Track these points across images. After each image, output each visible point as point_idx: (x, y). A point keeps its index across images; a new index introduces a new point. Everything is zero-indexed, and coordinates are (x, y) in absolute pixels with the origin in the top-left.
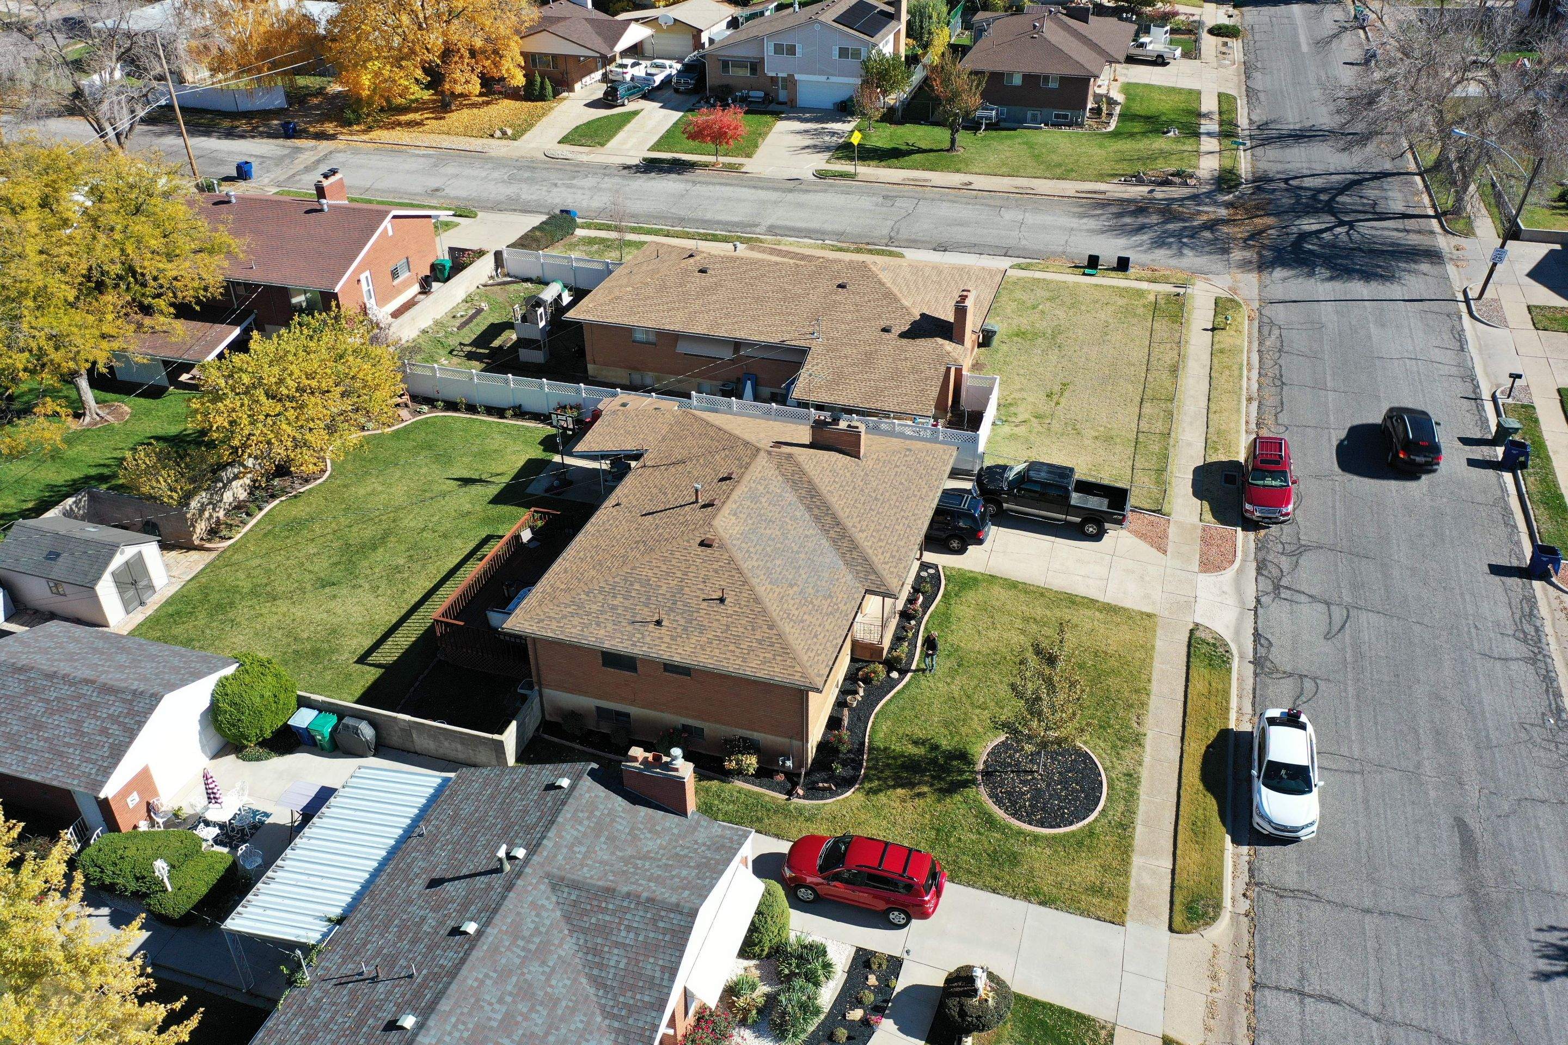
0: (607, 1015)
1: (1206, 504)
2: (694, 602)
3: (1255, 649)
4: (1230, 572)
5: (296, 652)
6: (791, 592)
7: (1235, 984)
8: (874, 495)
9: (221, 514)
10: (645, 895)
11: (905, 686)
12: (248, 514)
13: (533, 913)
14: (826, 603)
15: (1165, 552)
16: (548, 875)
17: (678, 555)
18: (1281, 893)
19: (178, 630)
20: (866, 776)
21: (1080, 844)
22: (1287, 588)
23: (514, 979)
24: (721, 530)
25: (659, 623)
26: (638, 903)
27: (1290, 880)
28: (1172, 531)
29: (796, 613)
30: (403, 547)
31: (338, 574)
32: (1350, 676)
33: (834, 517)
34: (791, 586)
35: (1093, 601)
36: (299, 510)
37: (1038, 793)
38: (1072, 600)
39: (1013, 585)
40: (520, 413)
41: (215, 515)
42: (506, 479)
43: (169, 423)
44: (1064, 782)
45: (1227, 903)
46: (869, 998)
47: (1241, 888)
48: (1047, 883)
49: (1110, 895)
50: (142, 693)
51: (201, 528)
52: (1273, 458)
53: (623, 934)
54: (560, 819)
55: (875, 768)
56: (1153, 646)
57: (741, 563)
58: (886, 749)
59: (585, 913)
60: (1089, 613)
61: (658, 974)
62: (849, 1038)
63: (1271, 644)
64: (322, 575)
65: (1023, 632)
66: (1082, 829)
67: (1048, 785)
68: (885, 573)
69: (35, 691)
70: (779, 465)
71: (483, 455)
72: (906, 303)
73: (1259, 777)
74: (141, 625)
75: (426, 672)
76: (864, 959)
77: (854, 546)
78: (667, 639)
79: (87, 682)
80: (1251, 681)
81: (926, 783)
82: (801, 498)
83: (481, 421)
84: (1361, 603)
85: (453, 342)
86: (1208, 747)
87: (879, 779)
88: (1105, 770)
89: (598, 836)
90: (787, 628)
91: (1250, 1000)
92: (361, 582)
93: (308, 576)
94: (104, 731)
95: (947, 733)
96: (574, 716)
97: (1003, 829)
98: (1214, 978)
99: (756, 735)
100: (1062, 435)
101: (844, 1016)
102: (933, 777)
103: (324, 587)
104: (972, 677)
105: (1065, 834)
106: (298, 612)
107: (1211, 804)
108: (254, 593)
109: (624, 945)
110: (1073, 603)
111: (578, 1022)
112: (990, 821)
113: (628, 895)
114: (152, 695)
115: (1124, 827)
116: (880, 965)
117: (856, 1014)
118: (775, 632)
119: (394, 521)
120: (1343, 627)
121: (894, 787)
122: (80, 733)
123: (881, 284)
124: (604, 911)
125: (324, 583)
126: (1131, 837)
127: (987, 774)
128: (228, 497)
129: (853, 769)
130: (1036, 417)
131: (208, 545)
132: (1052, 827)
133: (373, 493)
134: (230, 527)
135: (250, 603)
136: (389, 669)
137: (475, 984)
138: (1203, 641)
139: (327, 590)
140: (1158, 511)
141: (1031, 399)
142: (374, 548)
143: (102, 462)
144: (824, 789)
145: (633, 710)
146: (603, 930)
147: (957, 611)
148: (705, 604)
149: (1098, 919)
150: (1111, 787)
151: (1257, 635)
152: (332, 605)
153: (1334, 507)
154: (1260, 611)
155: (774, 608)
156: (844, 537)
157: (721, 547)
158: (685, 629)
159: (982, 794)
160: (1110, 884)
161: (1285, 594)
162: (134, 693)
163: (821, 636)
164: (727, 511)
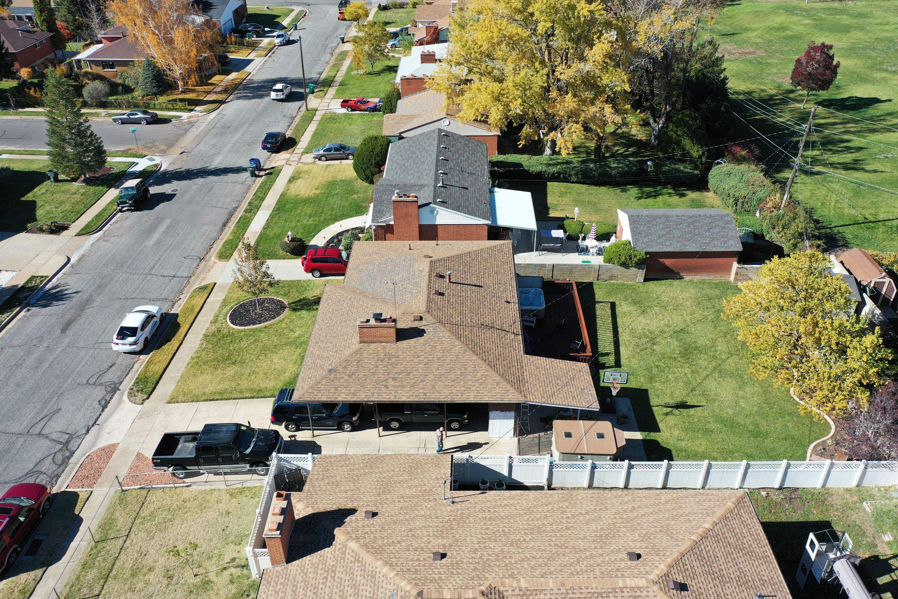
1: (77, 512)
3: (112, 398)
4: (95, 449)
6: (379, 261)
14: (362, 268)
15: (138, 455)
22: (60, 443)
29: (374, 256)
38: (220, 396)
63: (99, 402)
72: (353, 546)
80: (126, 379)
120: (42, 420)
123: (387, 563)
127: (284, 307)
138: (143, 393)
151: (104, 407)
154: (91, 424)
161: (64, 438)
163: (360, 255)
164: (425, 270)
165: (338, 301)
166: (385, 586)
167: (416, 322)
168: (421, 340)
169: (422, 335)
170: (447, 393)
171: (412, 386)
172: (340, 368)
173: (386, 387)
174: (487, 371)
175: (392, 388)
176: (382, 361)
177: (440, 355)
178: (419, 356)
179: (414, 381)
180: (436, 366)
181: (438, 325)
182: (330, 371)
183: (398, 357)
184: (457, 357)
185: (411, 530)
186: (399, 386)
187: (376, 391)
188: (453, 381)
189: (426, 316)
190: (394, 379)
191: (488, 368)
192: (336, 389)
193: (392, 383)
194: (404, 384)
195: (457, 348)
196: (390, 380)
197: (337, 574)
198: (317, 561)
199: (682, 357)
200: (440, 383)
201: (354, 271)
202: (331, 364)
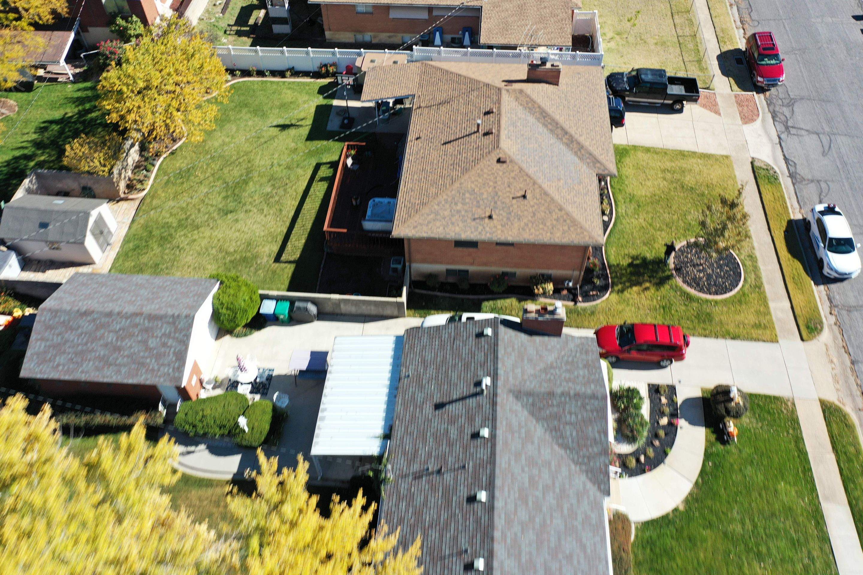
0: (576, 463)
1: (731, 79)
2: (507, 201)
3: (788, 168)
4: (759, 121)
5: (231, 262)
7: (843, 363)
8: (576, 109)
9: (129, 173)
10: (572, 393)
11: (615, 225)
12: (148, 171)
13: (514, 416)
14: (580, 188)
15: (720, 114)
16: (510, 391)
17: (485, 171)
18: (849, 309)
19: (144, 259)
20: (613, 283)
21: (740, 302)
22: (792, 127)
23: (523, 457)
24: (507, 150)
25: (490, 217)
26: (570, 398)
27: (852, 302)
28: (719, 100)
30: (265, 180)
31: (232, 205)
32: (843, 176)
33: (563, 129)
34: (559, 180)
35: (694, 153)
36: (180, 163)
37: (709, 277)
38: (682, 154)
39: (647, 150)
40: (296, 73)
41: (127, 175)
42: (309, 122)
43: (51, 109)
44: (720, 267)
45: (824, 320)
46: (667, 410)
47: (828, 310)
48: (731, 328)
49: (765, 327)
50: (178, 316)
51: (122, 185)
52: (769, 46)
53: (568, 417)
54: (500, 356)
55: (616, 277)
56: (735, 176)
57: (527, 170)
58: (618, 265)
59: (540, 409)
60: (694, 161)
61: (597, 435)
62: (666, 434)
63: (795, 164)
64: (220, 206)
65: (665, 179)
66: (738, 292)
67: (713, 270)
68: (604, 161)
69: (103, 326)
70: (517, 99)
71: (283, 106)
73: (825, 247)
74: (116, 260)
75: (323, 262)
76: (654, 389)
77: (581, 147)
78: (499, 227)
79: (136, 315)
80: (792, 188)
81: (647, 281)
82: (538, 119)
83: (272, 82)
84: (835, 131)
85: (223, 24)
86: (784, 232)
87: (621, 283)
88: (737, 255)
89: (523, 360)
90: (570, 208)
91: (852, 370)
92: (249, 207)
93: (212, 209)
94: (164, 345)
95: (647, 249)
96: (431, 276)
97: (698, 300)
98: (832, 362)
99: (550, 272)
100: (636, 44)
101: (658, 423)
102: (650, 277)
103: (226, 214)
104: (647, 213)
105: (730, 297)
106: (218, 234)
107: (798, 265)
108: (181, 225)
109: (571, 424)
110: (684, 155)
111: (564, 471)
112: (689, 298)
113: (563, 394)
114: (187, 316)
115: (758, 287)
116: (665, 391)
117: (664, 421)
118: (563, 212)
119: (249, 162)
120: (830, 147)
121: (631, 286)
122: (148, 349)
124: (552, 405)
125: (227, 212)
126: (764, 292)
127: (678, 269)
128: (130, 161)
129: (604, 279)
130: (617, 34)
131: (131, 197)
132: (721, 294)
133: (224, 144)
134: (141, 182)
135: (182, 233)
136: (299, 264)
137: (507, 466)
138: (761, 168)
139: (230, 216)
140: (708, 88)
141: (609, 22)
142: (246, 182)
143: (20, 145)
144: (593, 295)
145: (472, 268)
146: (557, 417)
147: (624, 172)
148: (514, 201)
149: (764, 341)
150: (744, 265)
151: (785, 159)
152: (238, 226)
153: (801, 71)
154: (783, 144)
155: (557, 197)
156: (572, 142)
157: (511, 161)
158: (508, 219)
159: (679, 281)
160: (764, 321)
161: (793, 131)
162: (173, 316)
163: (588, 210)
164: (504, 137)
165: (594, 142)
201: (589, 187)
202: (579, 78)
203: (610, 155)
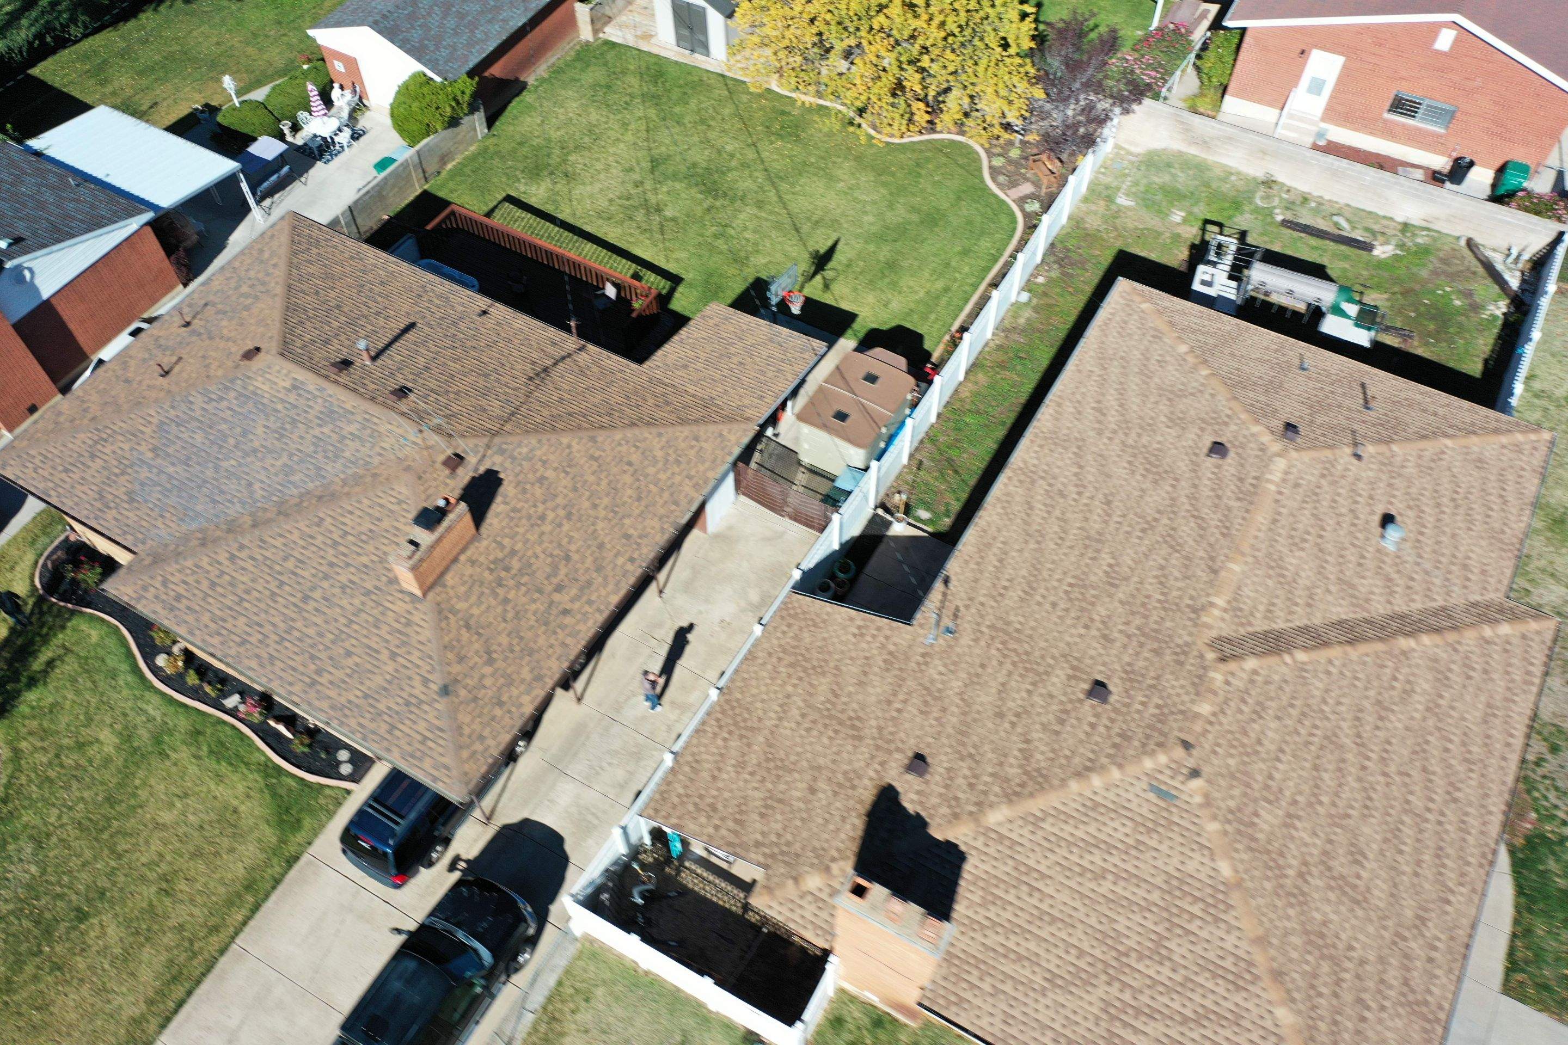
2: (185, 350)
6: (143, 448)
14: (121, 492)
29: (107, 451)
34: (154, 450)
72: (996, 817)
85: (1246, 222)
123: (1082, 773)
148: (174, 360)
158: (159, 346)
163: (64, 476)
164: (300, 378)
165: (205, 585)
166: (1130, 796)
167: (460, 471)
168: (507, 490)
169: (499, 482)
170: (656, 523)
171: (599, 569)
172: (456, 668)
173: (565, 612)
174: (660, 435)
175: (577, 605)
176: (500, 585)
177: (566, 482)
178: (543, 518)
179: (589, 560)
180: (587, 504)
181: (497, 440)
182: (445, 691)
183: (513, 553)
184: (592, 458)
185: (1000, 715)
186: (582, 589)
187: (561, 635)
188: (639, 499)
189: (462, 445)
190: (559, 588)
191: (654, 430)
192: (500, 704)
193: (567, 598)
194: (583, 578)
195: (576, 447)
196: (557, 597)
197: (1042, 868)
198: (981, 893)
199: (716, 197)
200: (627, 521)
201: (114, 512)
202: (425, 682)
203: (158, 608)
